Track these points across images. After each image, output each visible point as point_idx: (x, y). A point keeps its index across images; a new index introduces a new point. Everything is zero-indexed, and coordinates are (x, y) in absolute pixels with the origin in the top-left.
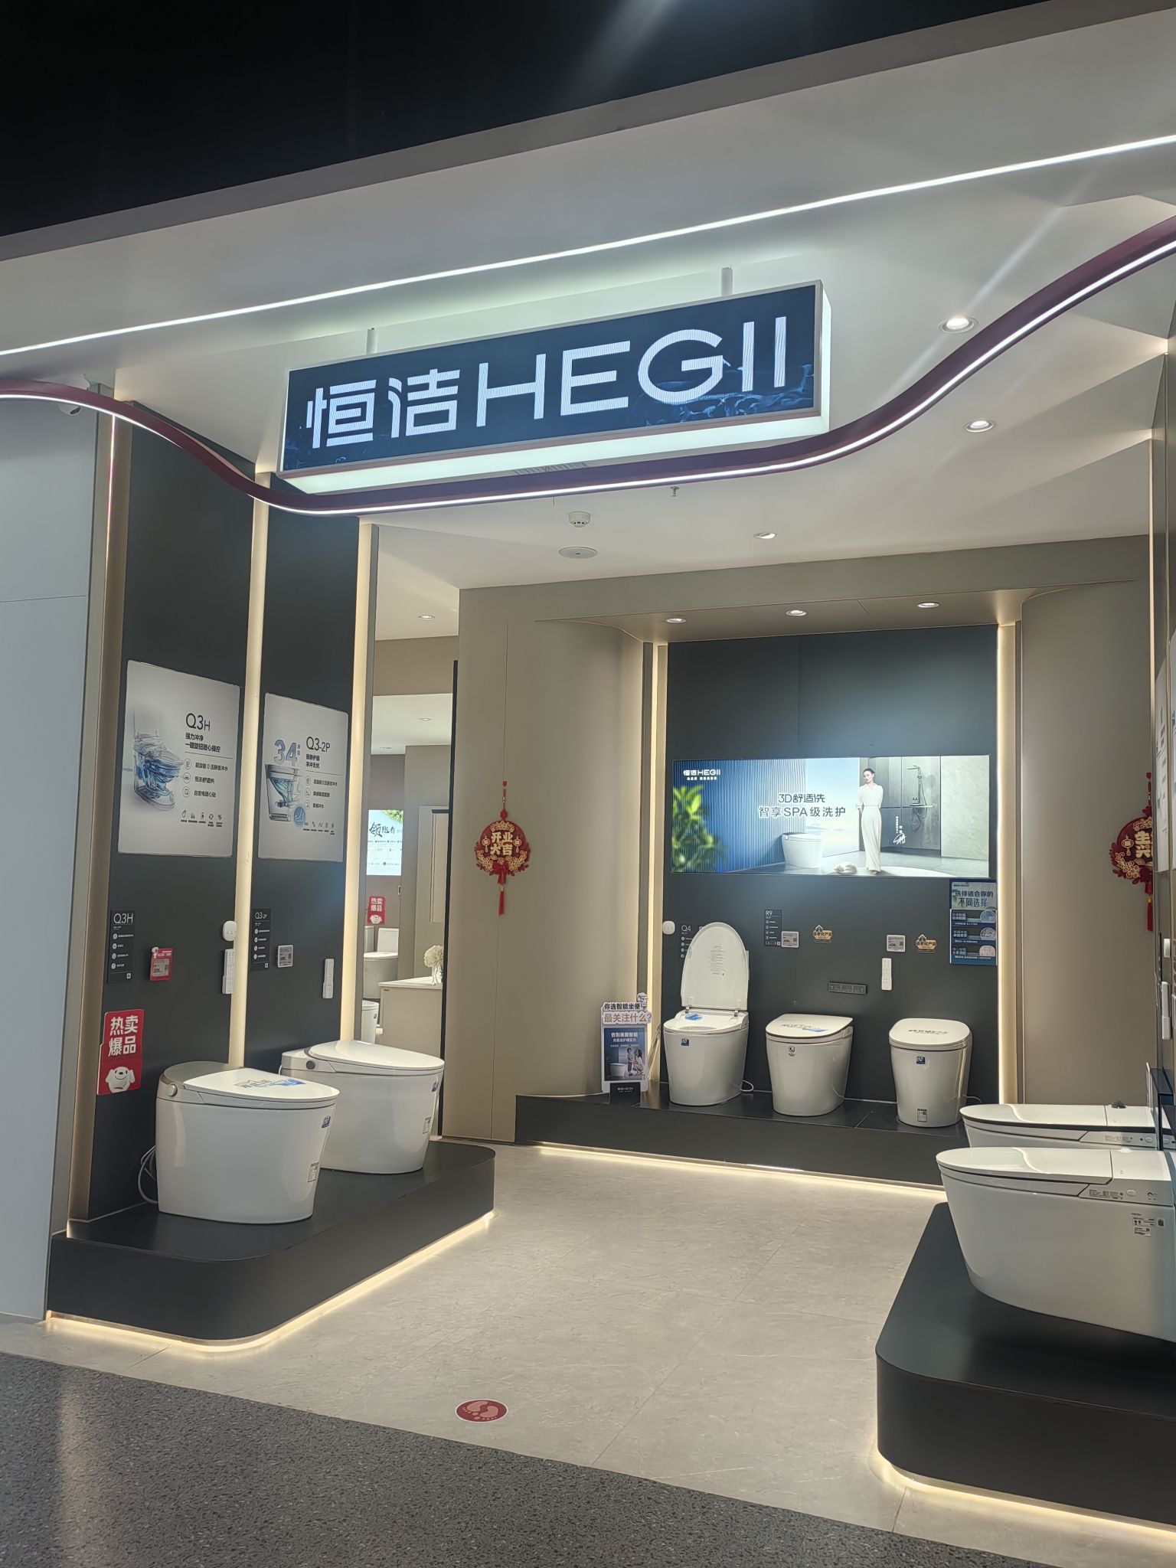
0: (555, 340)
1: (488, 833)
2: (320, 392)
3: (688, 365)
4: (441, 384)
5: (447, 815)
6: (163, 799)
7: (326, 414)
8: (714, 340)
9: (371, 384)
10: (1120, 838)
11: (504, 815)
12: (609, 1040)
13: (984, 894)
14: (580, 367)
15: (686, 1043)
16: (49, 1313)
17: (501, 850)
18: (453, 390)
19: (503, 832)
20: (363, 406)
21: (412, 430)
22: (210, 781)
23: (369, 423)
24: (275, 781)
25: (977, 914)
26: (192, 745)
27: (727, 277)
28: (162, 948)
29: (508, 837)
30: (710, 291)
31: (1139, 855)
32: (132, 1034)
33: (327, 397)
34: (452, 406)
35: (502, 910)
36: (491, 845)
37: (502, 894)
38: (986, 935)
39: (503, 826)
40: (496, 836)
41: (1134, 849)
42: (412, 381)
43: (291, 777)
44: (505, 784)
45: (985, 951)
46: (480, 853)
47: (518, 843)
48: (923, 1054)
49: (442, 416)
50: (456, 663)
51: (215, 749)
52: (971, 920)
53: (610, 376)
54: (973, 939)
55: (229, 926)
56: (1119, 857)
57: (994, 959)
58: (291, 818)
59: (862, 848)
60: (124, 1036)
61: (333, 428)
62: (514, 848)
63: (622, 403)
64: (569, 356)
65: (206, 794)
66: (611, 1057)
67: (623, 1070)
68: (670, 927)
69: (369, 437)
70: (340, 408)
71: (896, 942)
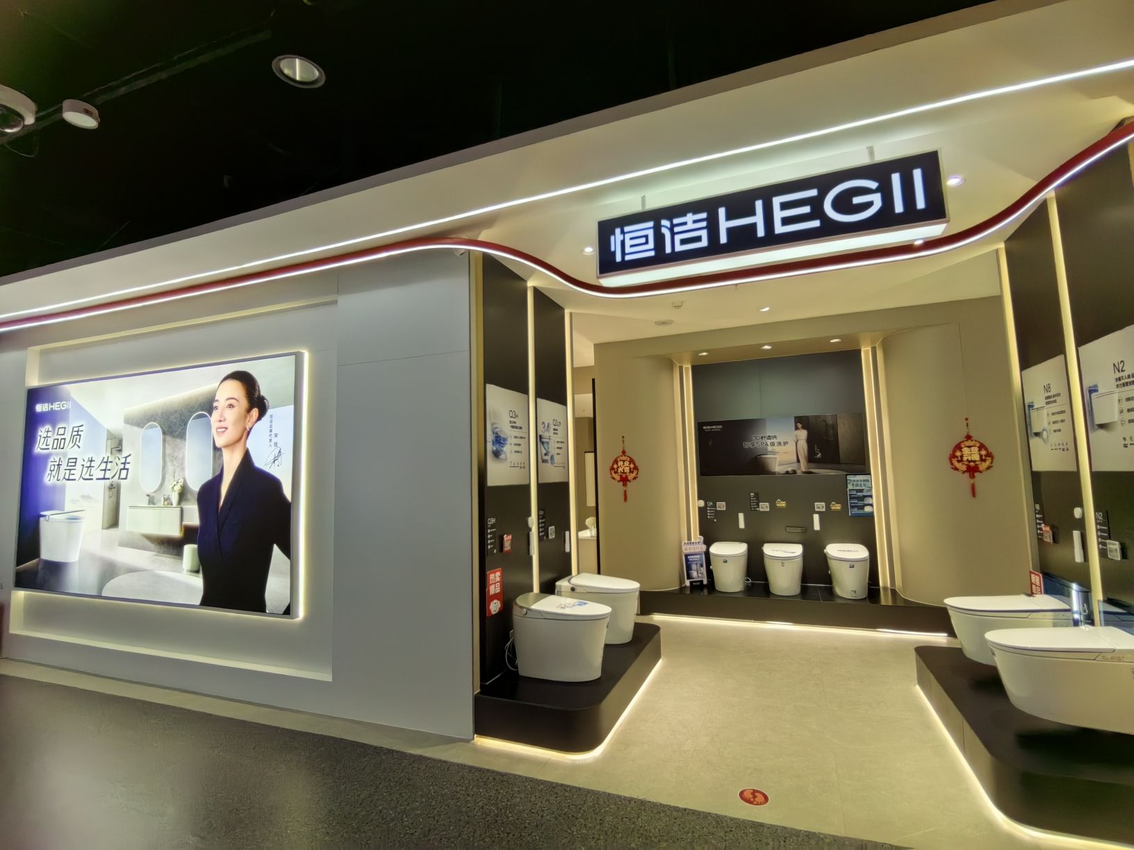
0: (767, 193)
1: (616, 462)
2: (618, 231)
3: (857, 200)
4: (695, 222)
5: (593, 454)
6: (502, 456)
7: (623, 243)
8: (873, 185)
9: (651, 224)
10: (954, 451)
11: (624, 452)
12: (687, 560)
13: (864, 481)
14: (784, 206)
15: (726, 562)
16: (475, 735)
17: (624, 470)
18: (704, 224)
19: (624, 461)
20: (646, 237)
21: (679, 248)
22: (519, 445)
23: (651, 245)
24: (543, 443)
25: (861, 491)
26: (512, 427)
27: (871, 152)
28: (508, 535)
29: (627, 463)
30: (862, 160)
31: (965, 459)
32: (498, 582)
33: (623, 232)
34: (704, 234)
35: (626, 499)
36: (618, 467)
37: (625, 491)
38: (868, 501)
39: (624, 458)
40: (620, 463)
41: (962, 456)
42: (676, 221)
43: (548, 440)
44: (623, 437)
45: (867, 509)
46: (613, 472)
47: (632, 466)
48: (852, 563)
49: (698, 239)
50: (593, 380)
51: (521, 428)
52: (859, 494)
53: (806, 209)
54: (860, 503)
55: (530, 519)
56: (954, 461)
57: (872, 513)
58: (549, 461)
59: (798, 461)
60: (495, 583)
61: (628, 250)
62: (630, 469)
63: (816, 224)
64: (777, 201)
65: (518, 452)
66: (689, 568)
67: (694, 574)
68: (702, 503)
69: (652, 253)
70: (631, 239)
71: (820, 506)
